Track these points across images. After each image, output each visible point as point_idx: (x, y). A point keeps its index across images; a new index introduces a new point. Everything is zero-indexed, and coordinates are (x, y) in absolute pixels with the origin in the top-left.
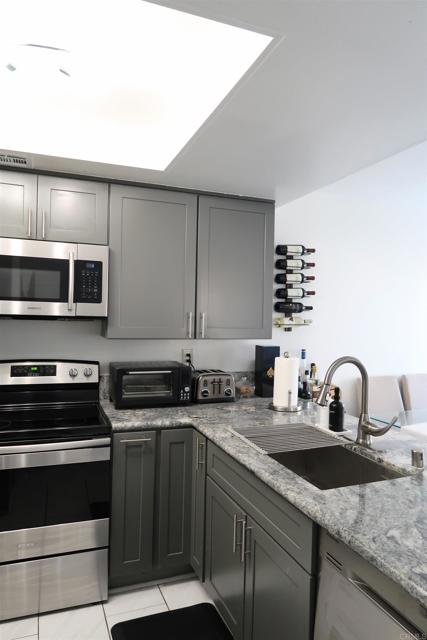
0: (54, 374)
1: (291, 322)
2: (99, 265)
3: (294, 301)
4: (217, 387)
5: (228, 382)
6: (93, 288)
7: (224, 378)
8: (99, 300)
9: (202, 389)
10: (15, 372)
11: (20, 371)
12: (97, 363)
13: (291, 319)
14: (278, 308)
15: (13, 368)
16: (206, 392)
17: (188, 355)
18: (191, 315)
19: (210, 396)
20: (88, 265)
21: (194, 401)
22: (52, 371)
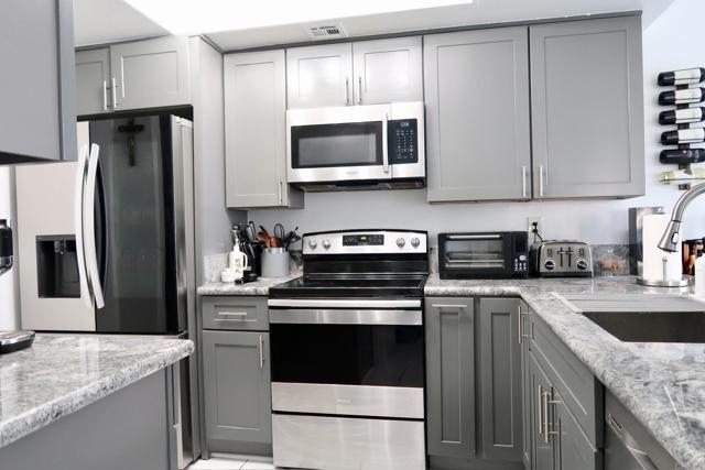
0: (382, 243)
1: (688, 176)
2: (413, 123)
3: (692, 147)
4: (565, 258)
5: (582, 253)
6: (408, 147)
7: (577, 247)
8: (415, 160)
9: (544, 259)
10: (347, 242)
11: (351, 240)
12: (426, 232)
13: (689, 172)
14: (664, 158)
15: (344, 237)
16: (550, 263)
17: (535, 224)
18: (525, 169)
19: (556, 268)
20: (403, 125)
21: (533, 273)
22: (379, 241)
